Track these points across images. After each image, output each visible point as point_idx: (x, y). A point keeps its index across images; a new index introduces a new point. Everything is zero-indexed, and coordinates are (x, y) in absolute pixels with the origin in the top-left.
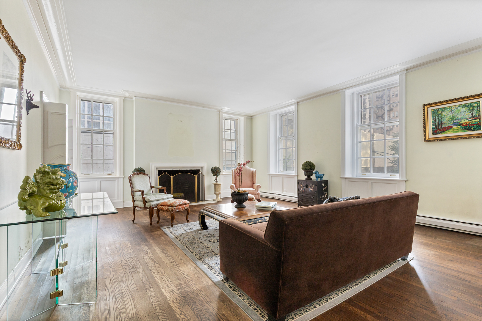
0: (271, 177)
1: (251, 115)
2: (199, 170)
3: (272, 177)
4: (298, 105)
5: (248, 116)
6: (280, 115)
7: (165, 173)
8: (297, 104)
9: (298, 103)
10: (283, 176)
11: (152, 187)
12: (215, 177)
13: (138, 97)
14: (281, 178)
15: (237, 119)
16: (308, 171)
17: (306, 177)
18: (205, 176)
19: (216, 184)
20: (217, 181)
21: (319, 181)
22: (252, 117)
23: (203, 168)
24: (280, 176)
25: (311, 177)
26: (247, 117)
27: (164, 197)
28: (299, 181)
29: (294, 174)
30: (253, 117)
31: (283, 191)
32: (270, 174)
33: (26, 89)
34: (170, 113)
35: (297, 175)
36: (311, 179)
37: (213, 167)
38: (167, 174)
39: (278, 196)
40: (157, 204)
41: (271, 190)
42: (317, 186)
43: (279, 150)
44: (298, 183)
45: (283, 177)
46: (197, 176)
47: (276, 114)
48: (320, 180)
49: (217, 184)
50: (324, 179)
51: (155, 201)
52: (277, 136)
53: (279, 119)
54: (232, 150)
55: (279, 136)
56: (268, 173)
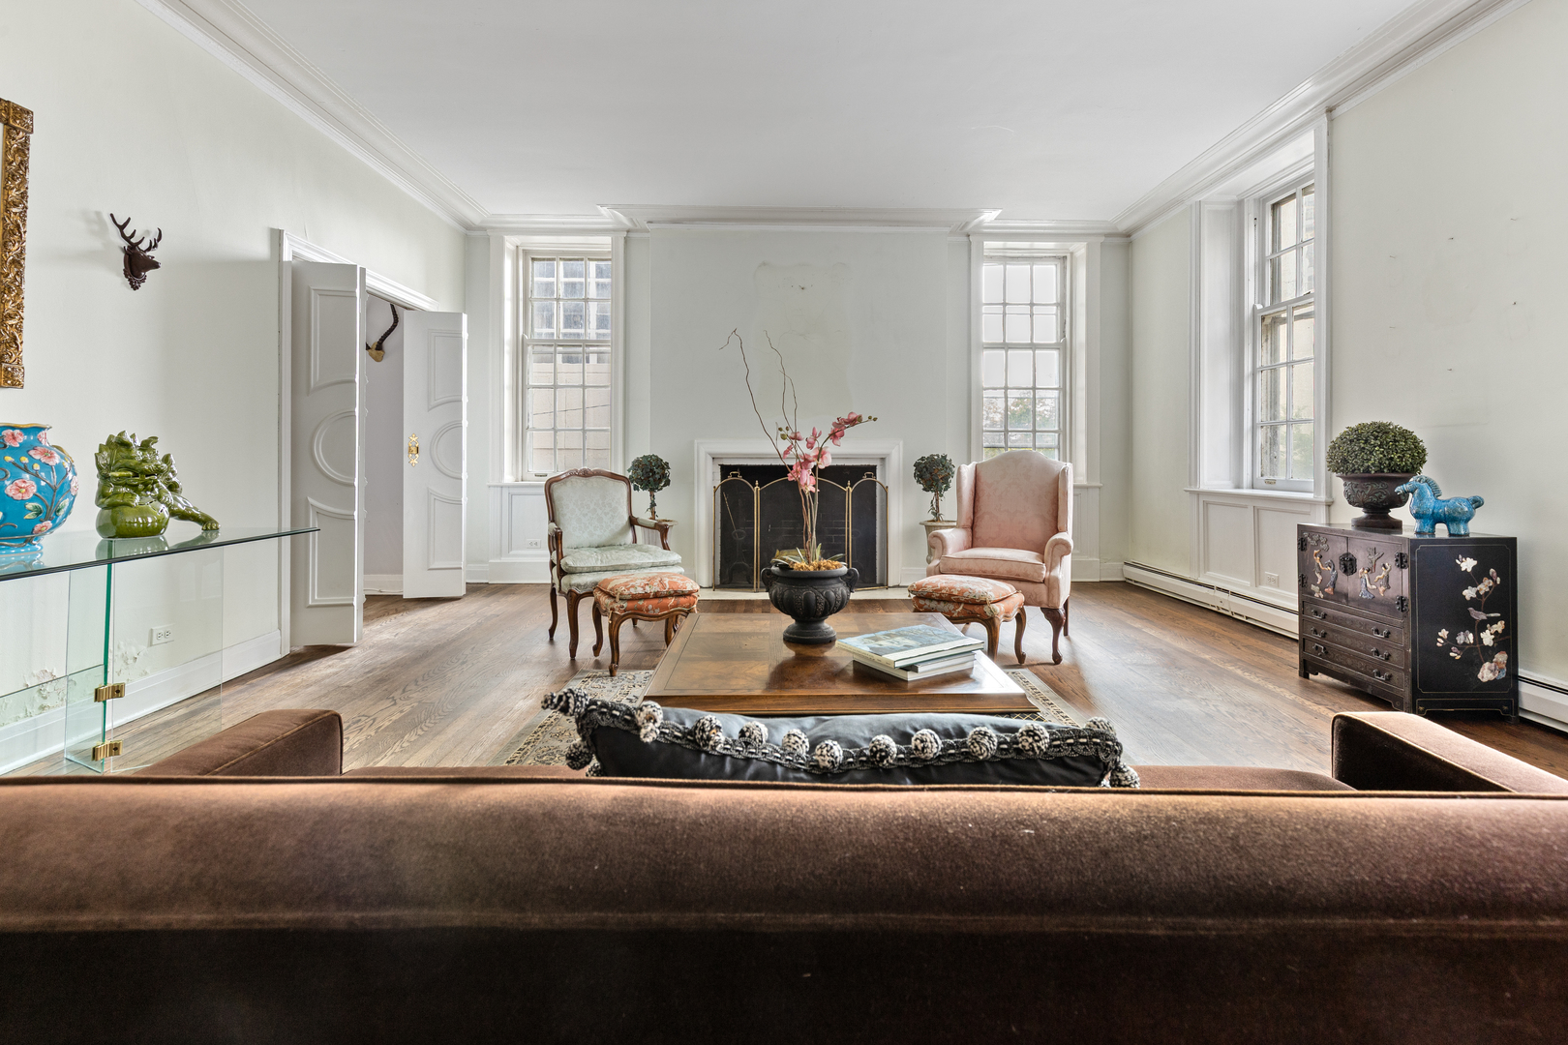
0: (1206, 504)
1: (1123, 227)
2: (873, 469)
3: (1210, 507)
4: (1331, 120)
5: (1107, 235)
6: (1261, 201)
7: (734, 475)
8: (1324, 119)
9: (1330, 110)
10: (1259, 504)
11: (633, 522)
12: (931, 495)
13: (659, 222)
14: (1250, 512)
15: (1065, 258)
16: (1364, 479)
17: (1360, 513)
18: (890, 491)
19: (934, 524)
20: (936, 513)
21: (1441, 541)
22: (1128, 235)
23: (887, 460)
24: (1243, 502)
25: (1395, 513)
26: (1102, 239)
27: (632, 562)
28: (1306, 534)
29: (1310, 496)
30: (1133, 237)
31: (1258, 582)
32: (1199, 494)
33: (112, 215)
34: (764, 264)
35: (1323, 498)
36: (1396, 526)
37: (922, 459)
38: (740, 477)
39: (1229, 602)
40: (596, 586)
41: (1207, 568)
42: (1406, 572)
43: (1254, 375)
44: (1302, 545)
45: (1257, 511)
46: (851, 490)
47: (1240, 203)
48: (1445, 535)
49: (939, 524)
50: (1480, 526)
51: (592, 570)
52: (1246, 309)
53: (1260, 222)
54: (1037, 386)
55: (1254, 307)
56: (1190, 485)
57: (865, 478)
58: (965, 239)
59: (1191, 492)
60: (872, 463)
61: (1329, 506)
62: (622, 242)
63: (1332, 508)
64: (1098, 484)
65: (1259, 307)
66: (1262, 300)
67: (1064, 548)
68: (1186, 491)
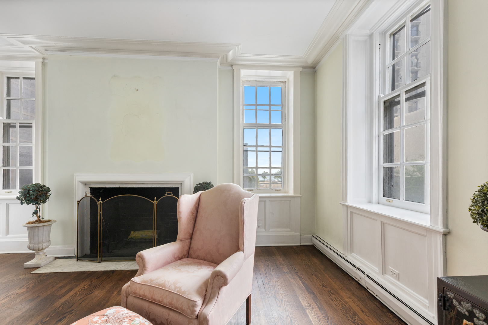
0: (352, 213)
1: (310, 61)
2: (177, 189)
3: (355, 216)
5: (304, 67)
6: (383, 34)
10: (385, 220)
14: (379, 224)
15: (285, 82)
22: (314, 67)
23: (183, 184)
30: (317, 68)
31: (384, 271)
32: (347, 207)
34: (115, 76)
35: (440, 228)
41: (352, 251)
45: (383, 224)
46: (156, 203)
47: (371, 36)
52: (374, 97)
53: (382, 45)
54: (272, 145)
55: (379, 96)
56: (343, 200)
57: (166, 195)
58: (230, 68)
59: (344, 205)
60: (176, 186)
61: (445, 235)
62: (40, 65)
63: (449, 237)
64: (300, 195)
65: (382, 96)
66: (383, 91)
67: (222, 281)
68: (341, 204)
